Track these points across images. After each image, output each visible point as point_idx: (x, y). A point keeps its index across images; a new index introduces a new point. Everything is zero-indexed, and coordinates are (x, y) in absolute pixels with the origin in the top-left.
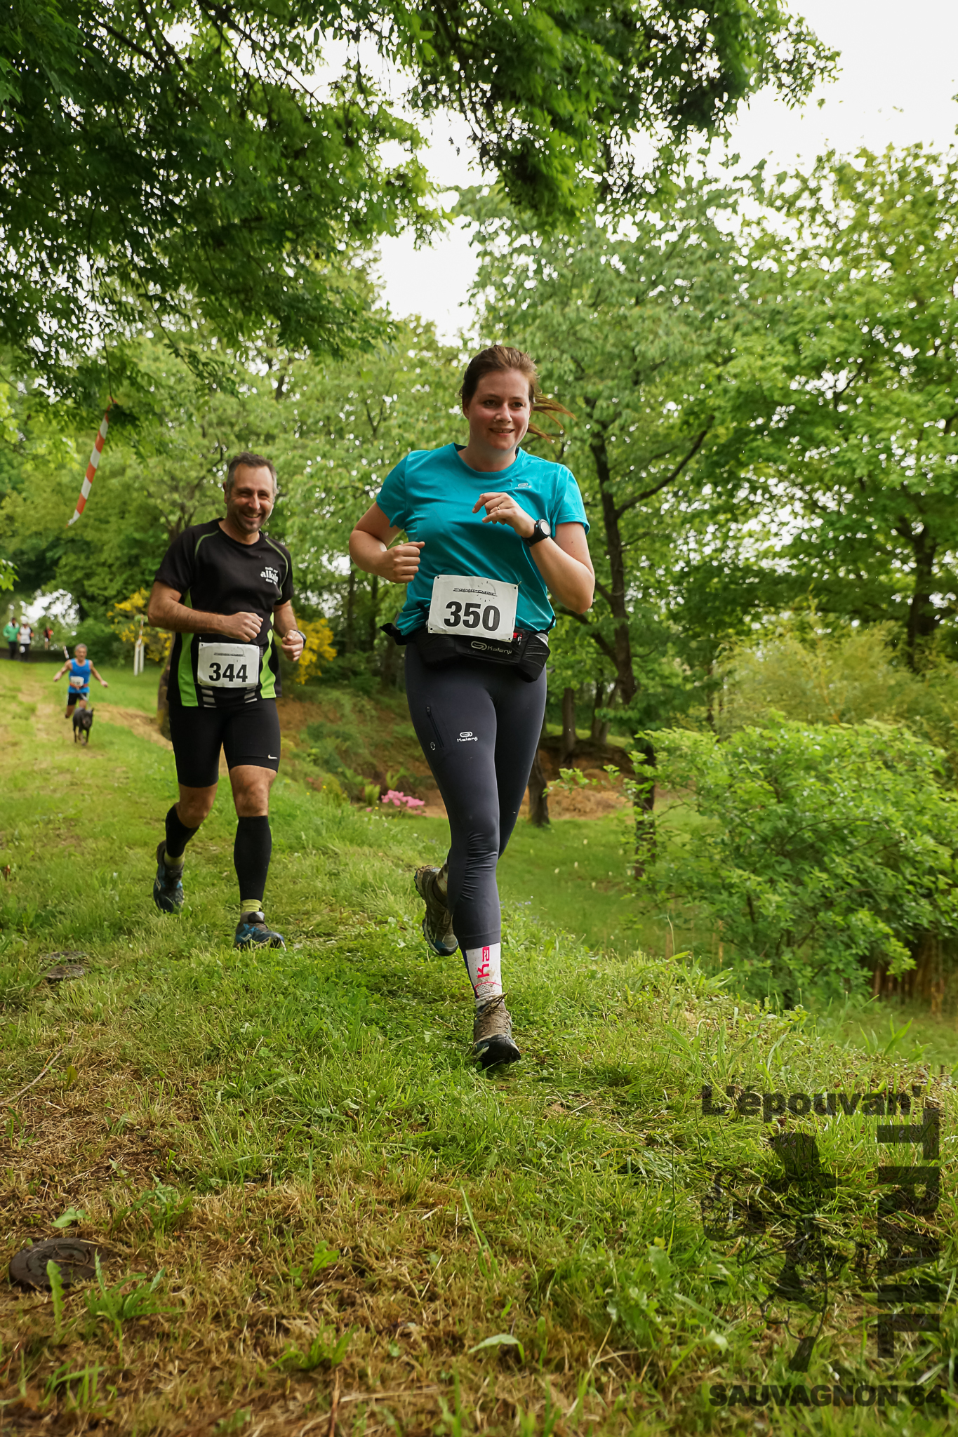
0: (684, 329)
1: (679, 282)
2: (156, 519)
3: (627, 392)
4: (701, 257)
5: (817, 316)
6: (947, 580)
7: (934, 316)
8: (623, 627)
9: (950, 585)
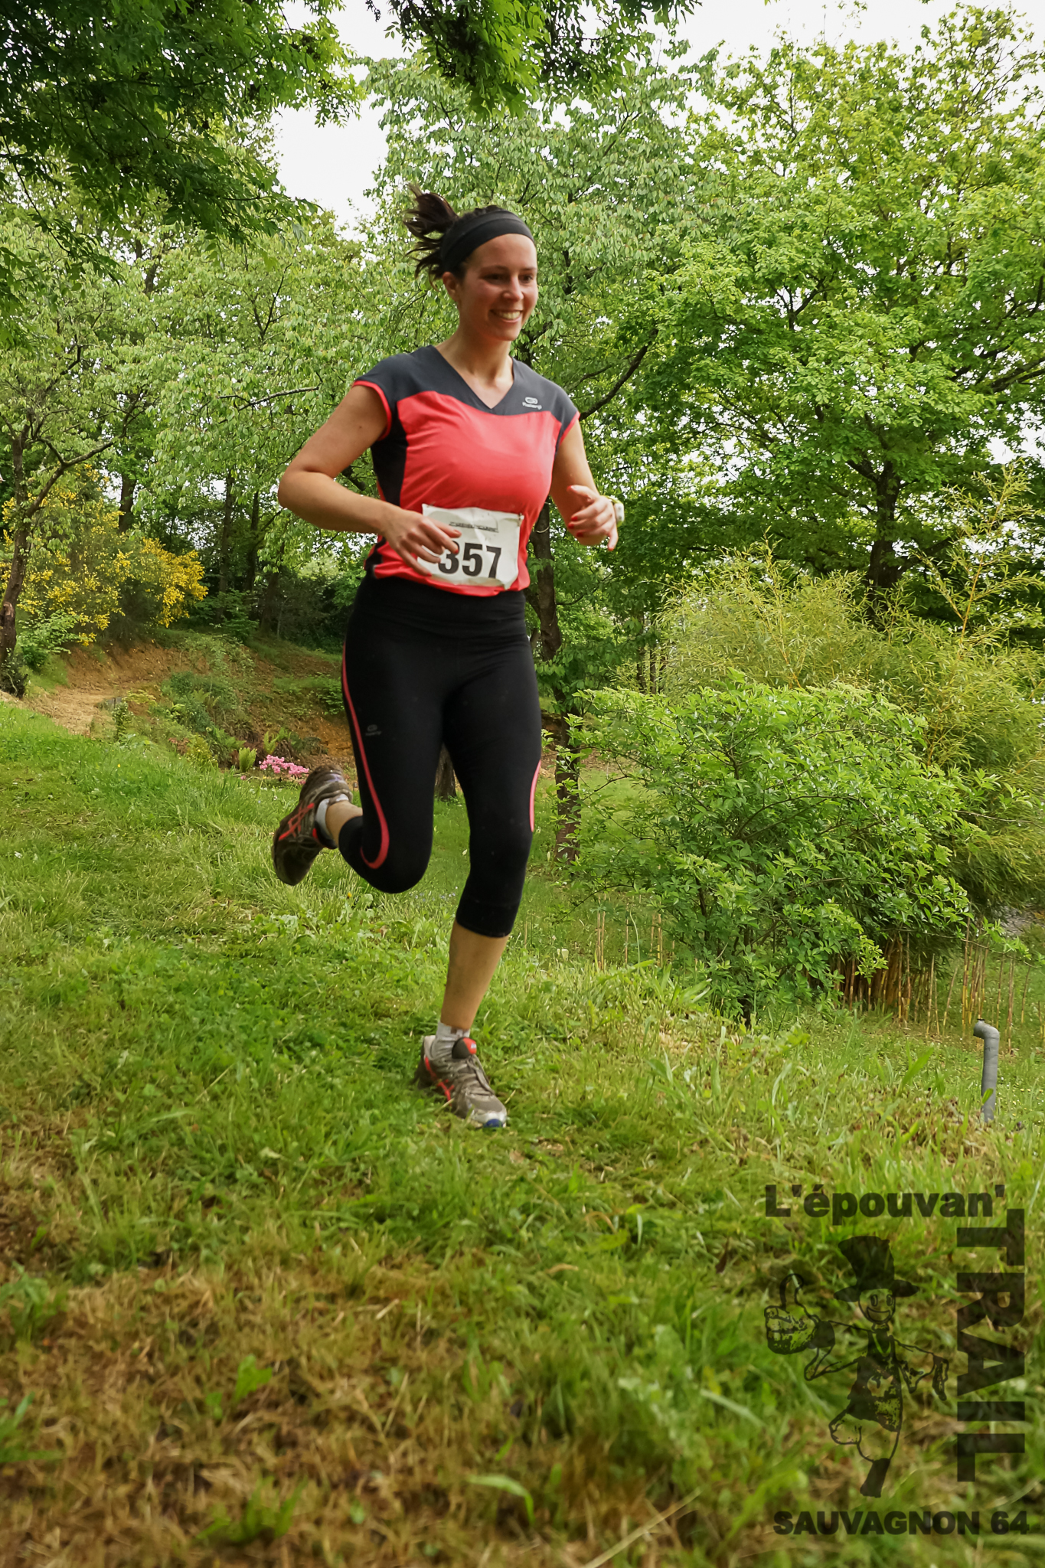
0: (625, 231)
1: (618, 180)
3: (559, 299)
4: (645, 152)
5: (773, 224)
6: (911, 525)
7: (900, 231)
8: (548, 569)
9: (914, 531)
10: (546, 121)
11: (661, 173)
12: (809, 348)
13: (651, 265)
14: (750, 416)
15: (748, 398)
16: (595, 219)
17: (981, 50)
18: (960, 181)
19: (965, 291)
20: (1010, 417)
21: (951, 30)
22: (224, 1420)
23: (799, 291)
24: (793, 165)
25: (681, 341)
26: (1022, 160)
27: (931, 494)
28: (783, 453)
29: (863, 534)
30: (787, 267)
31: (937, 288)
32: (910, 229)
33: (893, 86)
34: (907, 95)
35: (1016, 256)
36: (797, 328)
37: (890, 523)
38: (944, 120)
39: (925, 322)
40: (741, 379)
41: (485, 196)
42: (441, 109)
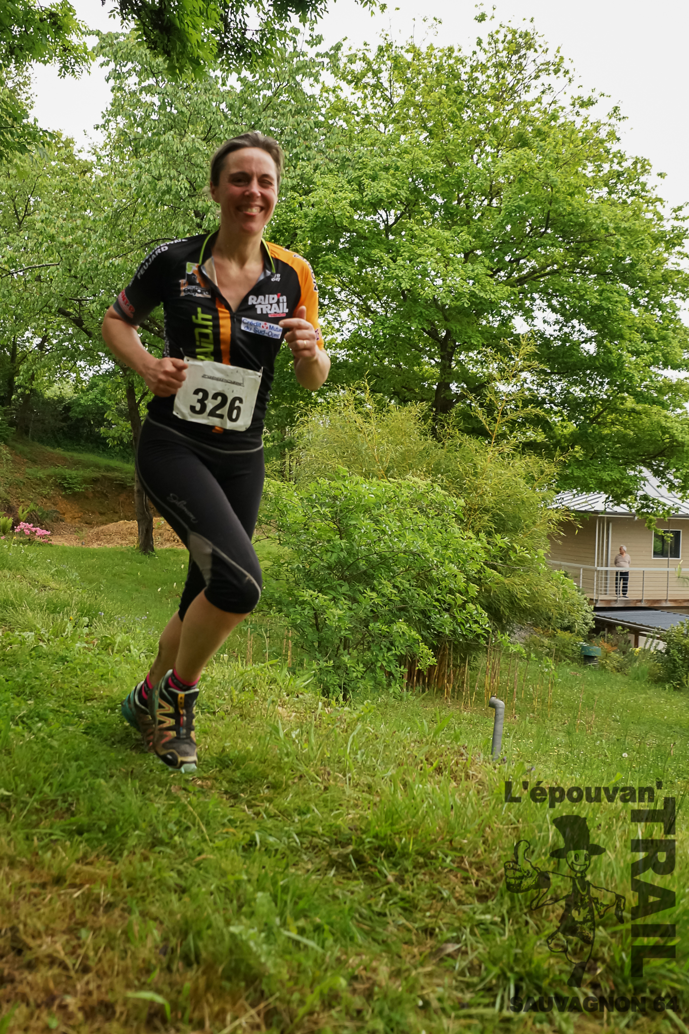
1: (272, 128)
4: (291, 110)
5: (376, 165)
6: (462, 373)
7: (460, 176)
9: (464, 377)
10: (224, 84)
11: (301, 126)
12: (398, 251)
14: (359, 295)
15: (358, 283)
17: (515, 57)
18: (499, 144)
19: (499, 218)
20: (527, 303)
21: (496, 42)
23: (392, 212)
24: (391, 126)
25: (313, 241)
26: (539, 133)
27: (476, 352)
28: (379, 321)
29: (432, 378)
30: (385, 195)
31: (482, 215)
32: (466, 175)
33: (457, 77)
34: (466, 84)
35: (533, 196)
36: (391, 237)
37: (448, 370)
38: (490, 102)
39: (474, 237)
40: (352, 270)
41: (180, 134)
42: (150, 71)
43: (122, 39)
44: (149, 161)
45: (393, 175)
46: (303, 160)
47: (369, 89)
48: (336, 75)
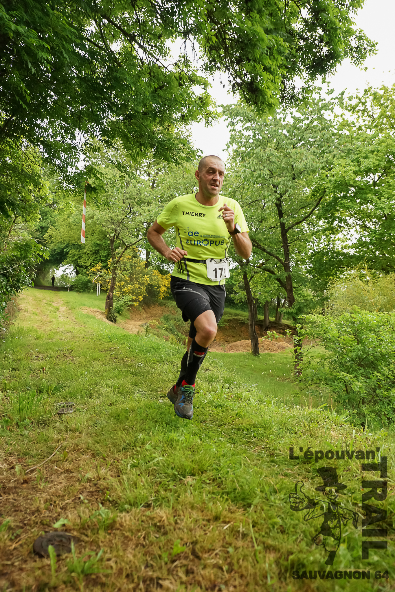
0: (313, 157)
1: (310, 139)
2: (106, 236)
3: (291, 182)
4: (319, 129)
5: (367, 151)
8: (289, 275)
10: (284, 121)
11: (325, 136)
12: (381, 194)
13: (323, 168)
14: (360, 219)
15: (359, 214)
16: (302, 154)
22: (169, 562)
23: (377, 174)
24: (373, 129)
25: (334, 194)
28: (373, 232)
40: (356, 207)
41: (264, 148)
42: (248, 119)
43: (233, 107)
44: (249, 163)
45: (376, 155)
46: (327, 153)
47: (360, 112)
48: (342, 108)
